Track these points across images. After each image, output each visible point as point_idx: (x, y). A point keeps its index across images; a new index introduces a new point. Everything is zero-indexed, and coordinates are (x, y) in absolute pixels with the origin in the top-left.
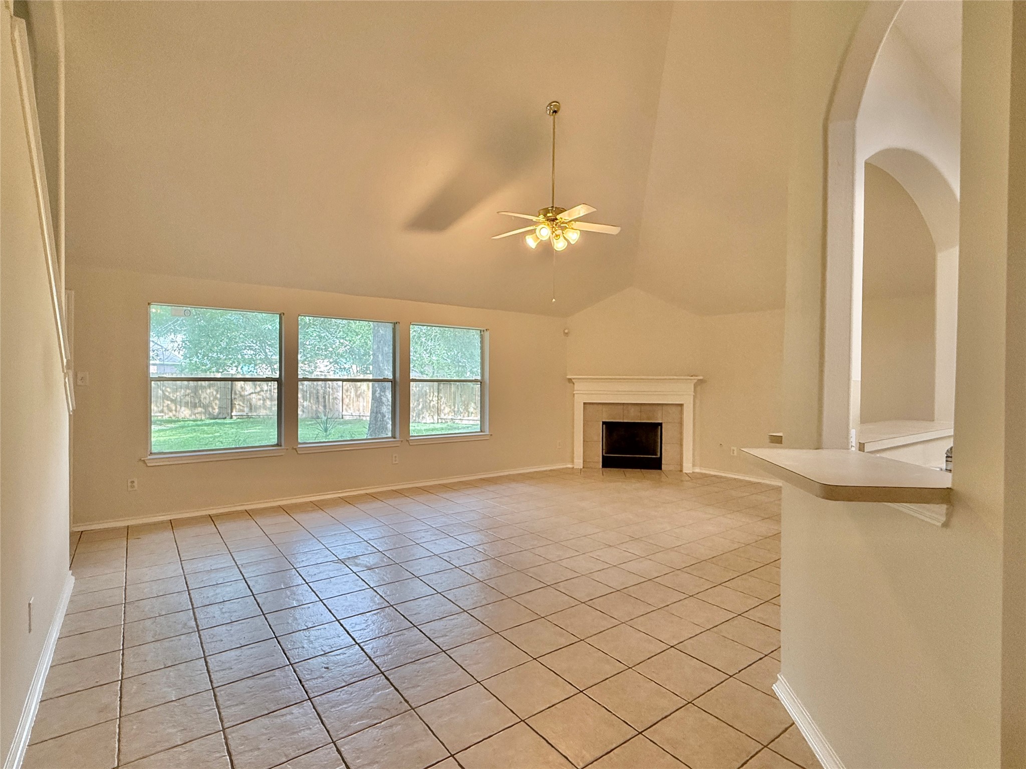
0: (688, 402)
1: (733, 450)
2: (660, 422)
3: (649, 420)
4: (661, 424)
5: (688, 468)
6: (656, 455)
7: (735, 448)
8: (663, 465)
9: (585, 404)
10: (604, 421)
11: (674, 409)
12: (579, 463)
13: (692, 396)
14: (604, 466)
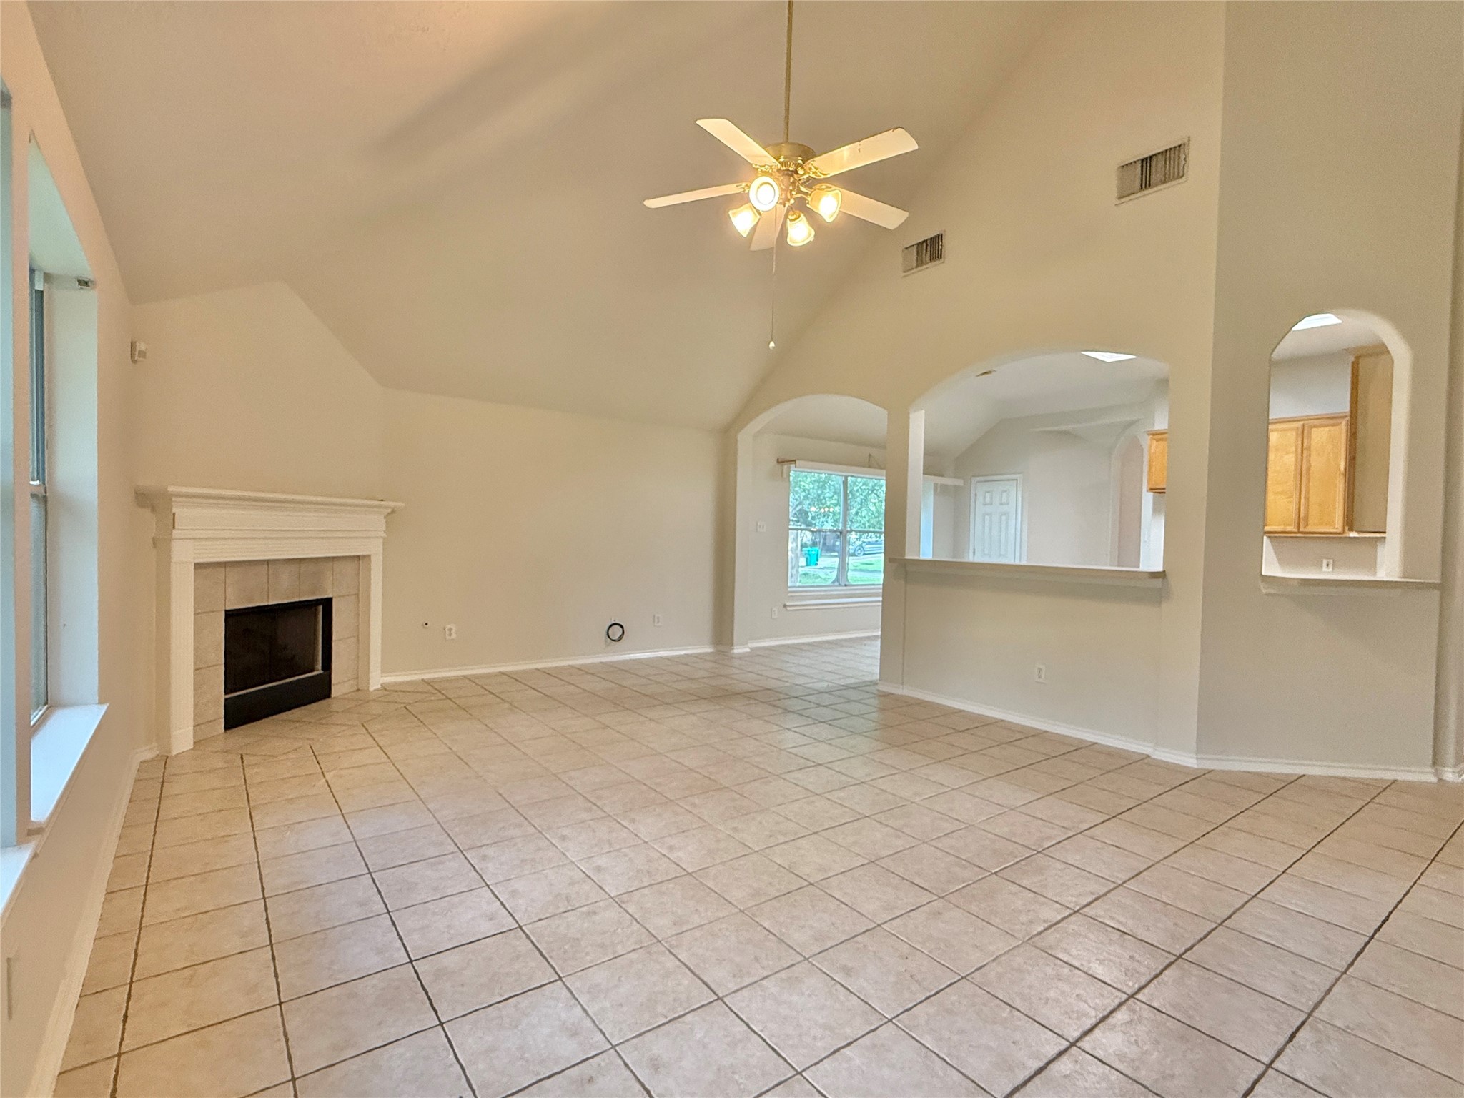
0: (374, 549)
1: (450, 630)
2: (330, 596)
3: (313, 593)
4: (327, 603)
5: (377, 680)
6: (317, 670)
7: (453, 627)
8: (333, 688)
9: (198, 566)
10: (228, 608)
11: (349, 568)
12: (182, 739)
13: (381, 540)
14: (228, 726)
